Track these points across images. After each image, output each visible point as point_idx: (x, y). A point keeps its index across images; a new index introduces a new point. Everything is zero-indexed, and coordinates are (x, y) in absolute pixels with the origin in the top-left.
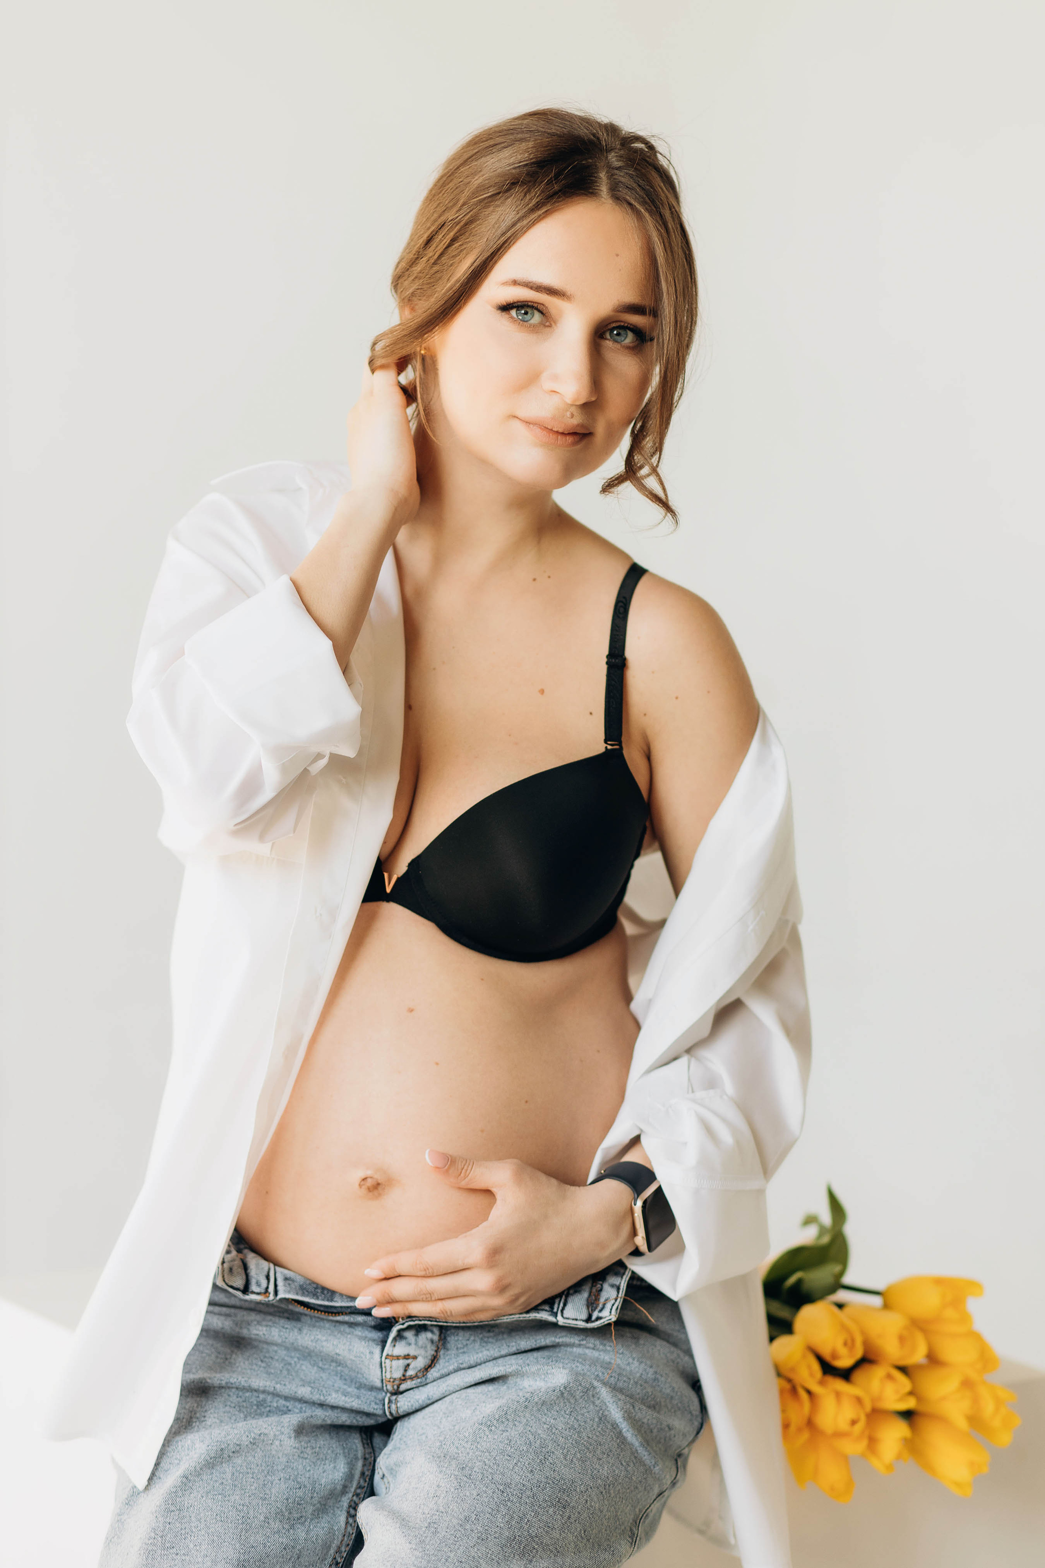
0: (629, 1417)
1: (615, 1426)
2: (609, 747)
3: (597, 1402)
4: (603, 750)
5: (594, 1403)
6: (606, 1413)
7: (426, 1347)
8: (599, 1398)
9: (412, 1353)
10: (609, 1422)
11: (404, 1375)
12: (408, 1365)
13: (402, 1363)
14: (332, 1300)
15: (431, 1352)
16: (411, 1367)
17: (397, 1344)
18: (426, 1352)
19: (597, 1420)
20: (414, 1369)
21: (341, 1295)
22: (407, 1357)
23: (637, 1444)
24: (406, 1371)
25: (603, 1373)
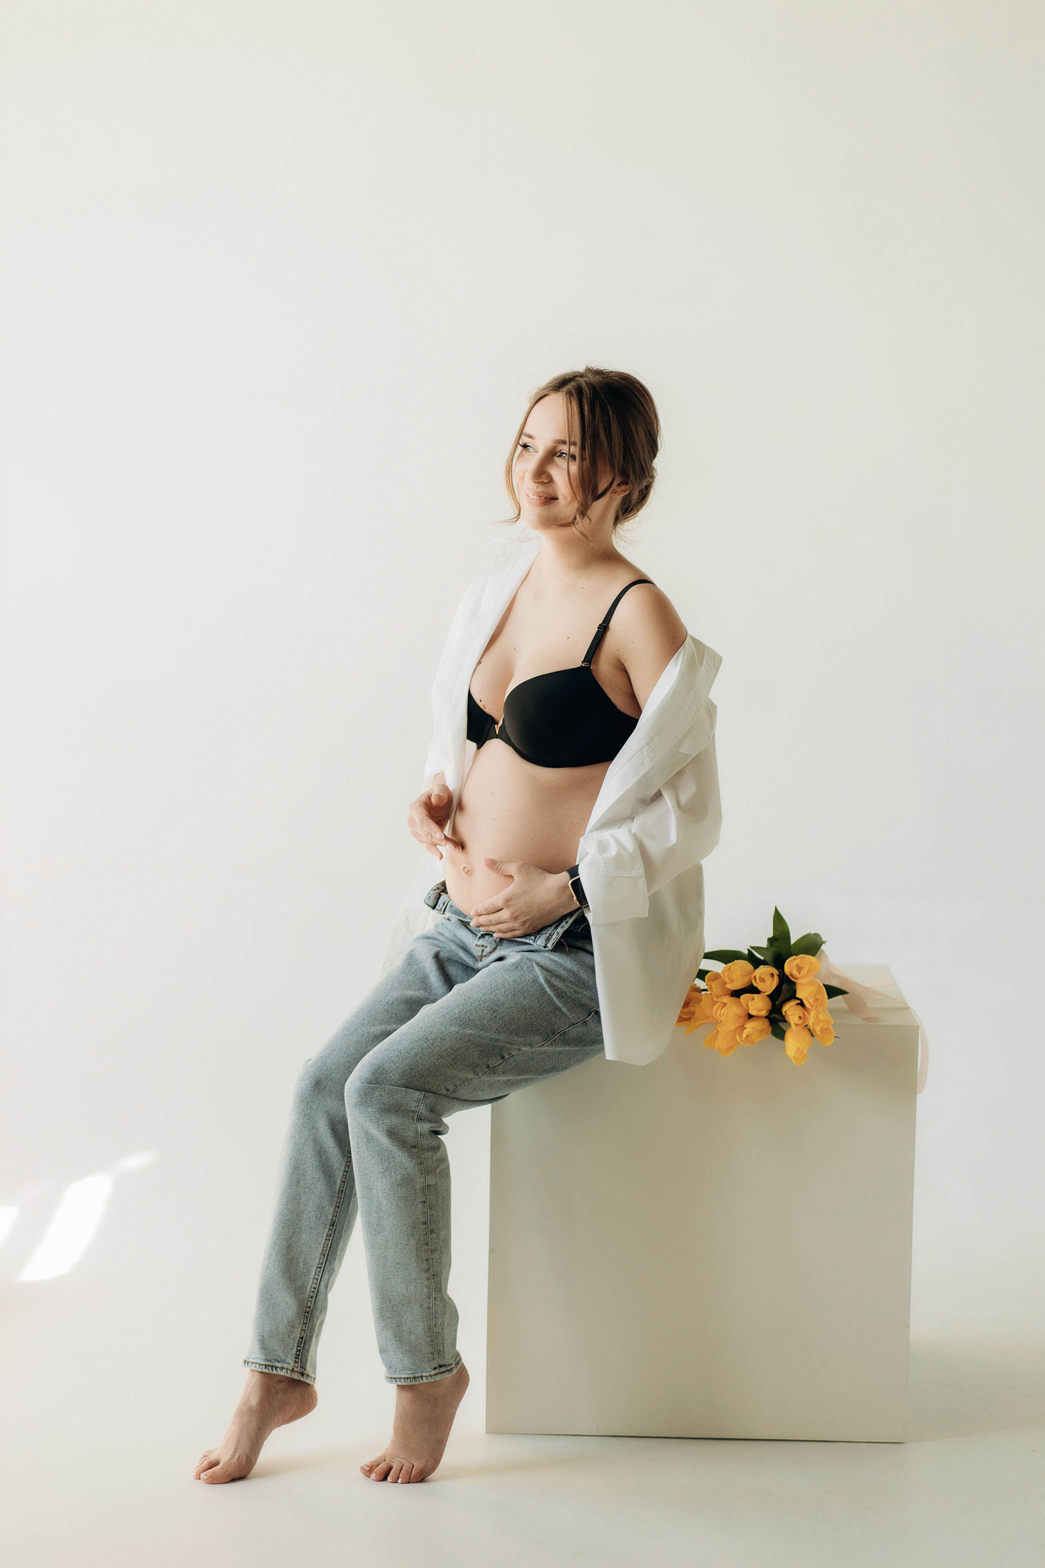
0: (548, 982)
1: (541, 985)
2: (583, 665)
3: (534, 974)
4: (580, 666)
5: (532, 974)
6: (538, 979)
7: (491, 943)
8: (535, 972)
9: (485, 945)
10: (538, 983)
11: (482, 954)
12: (484, 950)
13: (480, 948)
14: (465, 918)
15: (494, 945)
16: (485, 951)
17: (480, 940)
18: (491, 945)
19: (531, 981)
20: (486, 952)
21: (469, 918)
22: (483, 946)
23: (552, 995)
24: (482, 952)
25: (549, 963)
